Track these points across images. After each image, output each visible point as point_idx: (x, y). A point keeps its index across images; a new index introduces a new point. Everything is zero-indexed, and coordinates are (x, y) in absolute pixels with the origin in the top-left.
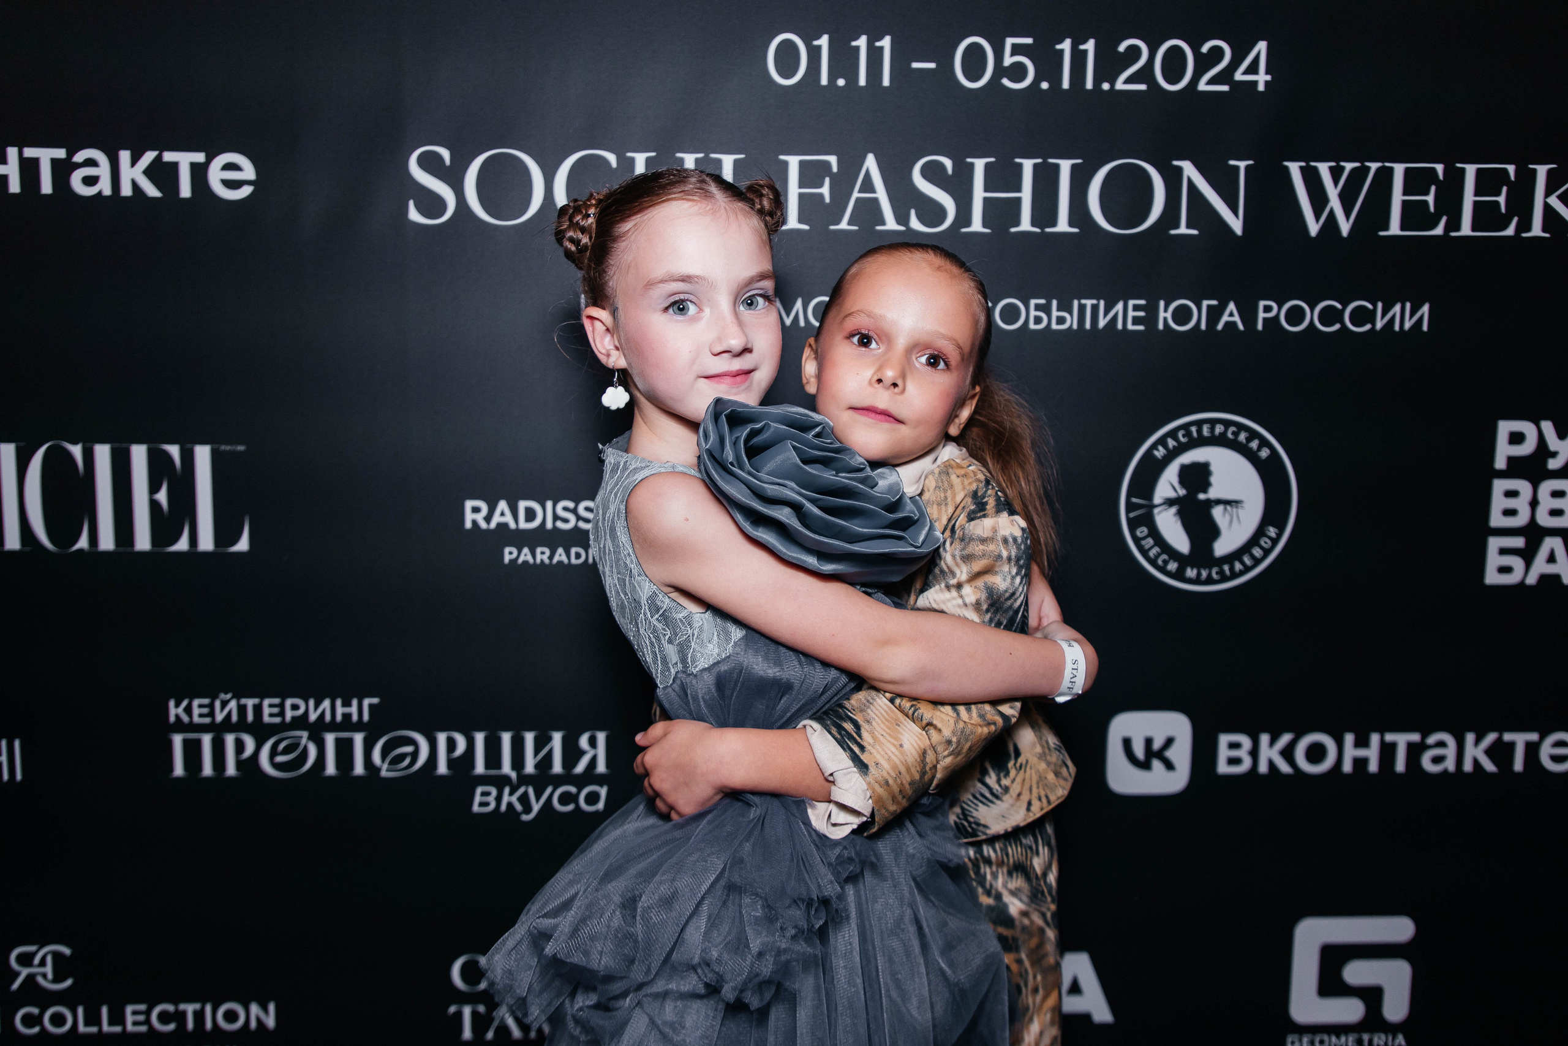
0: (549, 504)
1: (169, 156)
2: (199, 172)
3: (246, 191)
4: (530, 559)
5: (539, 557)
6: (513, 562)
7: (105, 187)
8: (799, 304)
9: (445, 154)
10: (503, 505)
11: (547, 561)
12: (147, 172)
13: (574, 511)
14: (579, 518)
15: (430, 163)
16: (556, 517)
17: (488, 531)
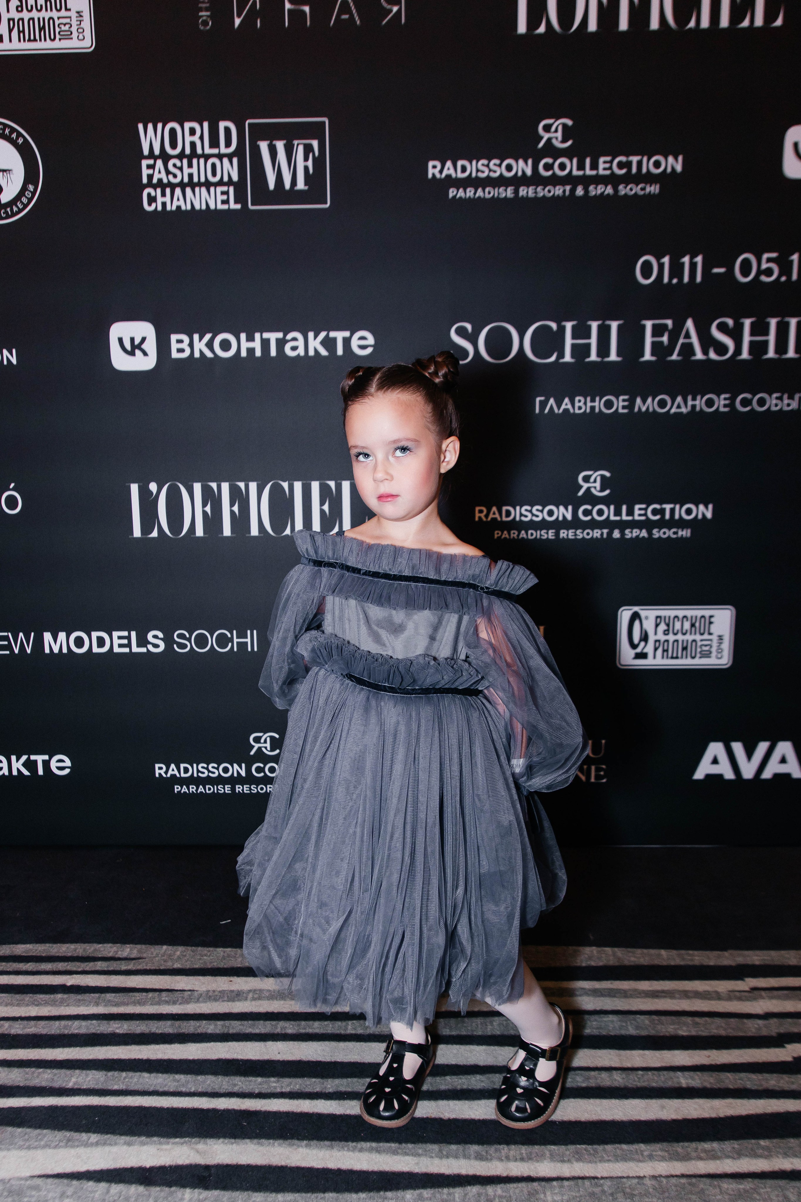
0: (518, 508)
1: (332, 334)
2: (347, 342)
3: (369, 350)
4: (507, 536)
5: (512, 535)
6: (499, 538)
7: (301, 351)
8: (650, 400)
9: (469, 327)
10: (494, 509)
11: (516, 537)
12: (323, 343)
13: (530, 511)
14: (533, 515)
15: (461, 332)
16: (521, 515)
17: (487, 522)
